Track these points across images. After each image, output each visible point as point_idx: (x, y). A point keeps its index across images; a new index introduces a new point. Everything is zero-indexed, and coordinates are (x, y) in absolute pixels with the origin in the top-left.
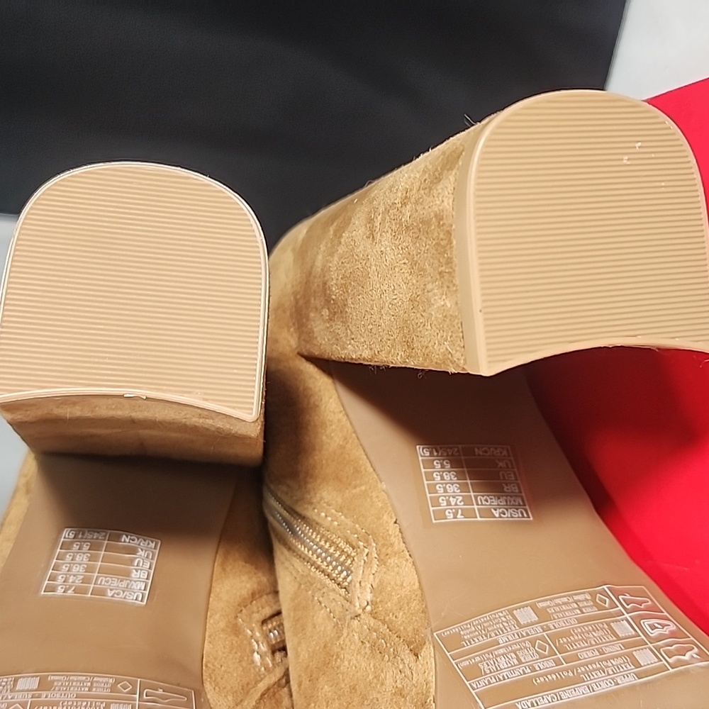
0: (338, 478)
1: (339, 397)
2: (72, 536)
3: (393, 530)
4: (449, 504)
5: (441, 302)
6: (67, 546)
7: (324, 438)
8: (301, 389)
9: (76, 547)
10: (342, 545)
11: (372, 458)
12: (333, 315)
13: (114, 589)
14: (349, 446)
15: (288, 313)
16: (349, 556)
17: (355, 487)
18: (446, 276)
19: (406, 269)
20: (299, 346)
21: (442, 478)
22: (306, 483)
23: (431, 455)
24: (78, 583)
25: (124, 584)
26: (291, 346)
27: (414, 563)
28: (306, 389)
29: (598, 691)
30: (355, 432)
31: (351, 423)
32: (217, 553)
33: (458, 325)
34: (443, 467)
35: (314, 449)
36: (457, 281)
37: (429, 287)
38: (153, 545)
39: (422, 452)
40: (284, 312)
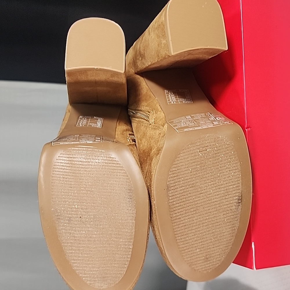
0: (146, 100)
1: (145, 82)
2: (82, 117)
3: (159, 107)
4: (172, 100)
5: (164, 42)
6: (81, 119)
7: (142, 92)
8: (136, 82)
9: (83, 119)
10: (147, 113)
11: (154, 93)
12: (142, 58)
13: (93, 125)
14: (148, 92)
15: (132, 64)
16: (148, 114)
17: (150, 100)
18: (164, 35)
19: (156, 38)
20: (135, 71)
21: (171, 96)
22: (138, 103)
23: (168, 91)
24: (85, 124)
25: (96, 125)
26: (133, 72)
27: (164, 113)
28: (137, 81)
29: (203, 128)
30: (149, 89)
31: (148, 87)
32: (117, 122)
33: (167, 46)
34: (171, 94)
35: (140, 95)
36: (166, 36)
37: (161, 40)
38: (102, 119)
39: (166, 91)
40: (131, 64)
